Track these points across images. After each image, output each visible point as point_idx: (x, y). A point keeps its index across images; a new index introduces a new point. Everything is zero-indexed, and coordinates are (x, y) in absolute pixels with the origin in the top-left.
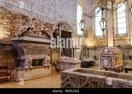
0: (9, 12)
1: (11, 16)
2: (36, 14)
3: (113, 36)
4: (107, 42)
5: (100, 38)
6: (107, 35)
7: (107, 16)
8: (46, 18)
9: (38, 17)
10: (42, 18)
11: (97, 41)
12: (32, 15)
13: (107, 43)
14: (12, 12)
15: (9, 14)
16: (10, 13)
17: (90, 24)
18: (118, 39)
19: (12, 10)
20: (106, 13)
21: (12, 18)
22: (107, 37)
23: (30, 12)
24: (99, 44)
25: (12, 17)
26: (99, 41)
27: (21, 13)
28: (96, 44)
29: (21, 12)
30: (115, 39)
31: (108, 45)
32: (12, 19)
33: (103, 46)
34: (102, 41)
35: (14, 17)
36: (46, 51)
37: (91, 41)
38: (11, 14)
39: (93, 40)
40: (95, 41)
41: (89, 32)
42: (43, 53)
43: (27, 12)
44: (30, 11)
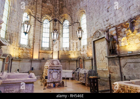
3: (39, 48)
4: (33, 53)
5: (26, 48)
6: (33, 46)
7: (36, 26)
11: (22, 51)
13: (33, 55)
17: (17, 28)
18: (43, 52)
20: (35, 23)
22: (33, 48)
24: (24, 54)
26: (25, 51)
28: (20, 54)
30: (40, 51)
31: (33, 56)
33: (28, 57)
34: (28, 51)
37: (15, 49)
39: (18, 48)
40: (20, 51)
41: (14, 37)
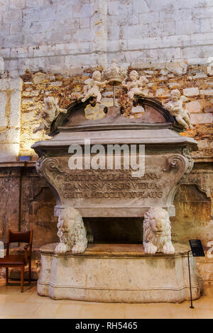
0: (56, 75)
1: (60, 84)
2: (140, 50)
8: (182, 48)
9: (148, 56)
10: (165, 56)
12: (124, 60)
14: (63, 73)
15: (57, 80)
16: (58, 77)
19: (64, 68)
21: (63, 89)
23: (116, 52)
25: (64, 86)
27: (88, 67)
29: (88, 62)
32: (62, 91)
35: (68, 86)
36: (150, 181)
38: (62, 80)
42: (137, 190)
43: (105, 55)
44: (117, 50)
